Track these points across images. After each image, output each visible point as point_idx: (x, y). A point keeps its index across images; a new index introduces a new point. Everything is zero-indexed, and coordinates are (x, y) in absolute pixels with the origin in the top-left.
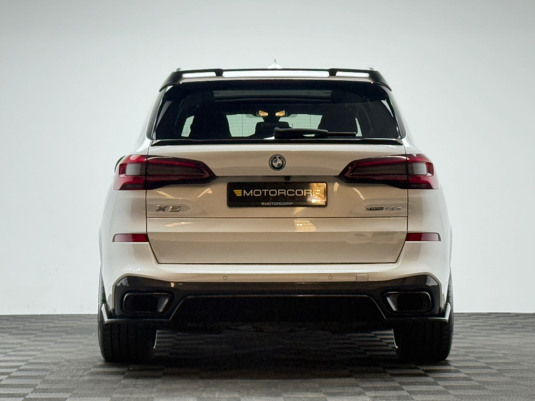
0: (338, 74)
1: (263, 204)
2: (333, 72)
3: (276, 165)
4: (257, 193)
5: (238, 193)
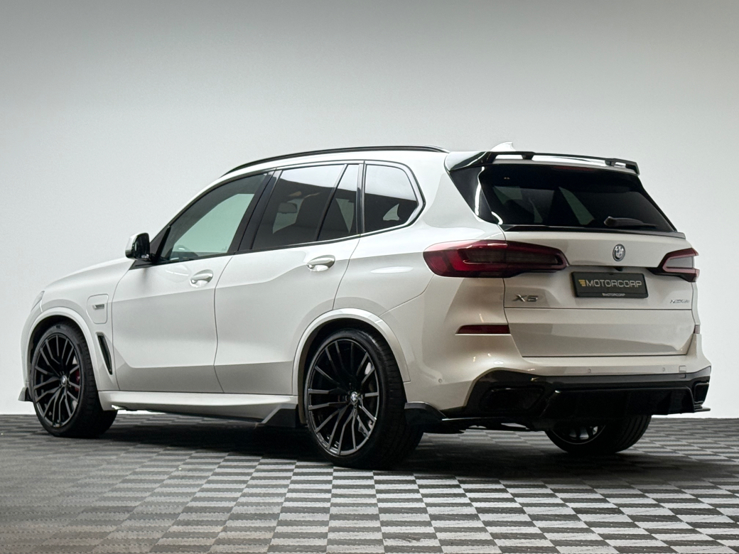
1: (604, 294)
3: (618, 255)
4: (597, 283)
5: (583, 282)
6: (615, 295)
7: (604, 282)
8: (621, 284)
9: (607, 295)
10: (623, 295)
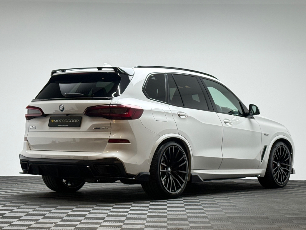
0: (103, 69)
1: (59, 126)
2: (100, 68)
3: (61, 109)
4: (58, 121)
5: (52, 121)
6: (64, 126)
7: (62, 121)
8: (69, 121)
9: (60, 126)
10: (67, 126)
